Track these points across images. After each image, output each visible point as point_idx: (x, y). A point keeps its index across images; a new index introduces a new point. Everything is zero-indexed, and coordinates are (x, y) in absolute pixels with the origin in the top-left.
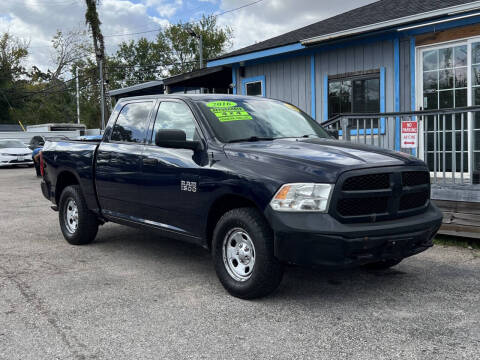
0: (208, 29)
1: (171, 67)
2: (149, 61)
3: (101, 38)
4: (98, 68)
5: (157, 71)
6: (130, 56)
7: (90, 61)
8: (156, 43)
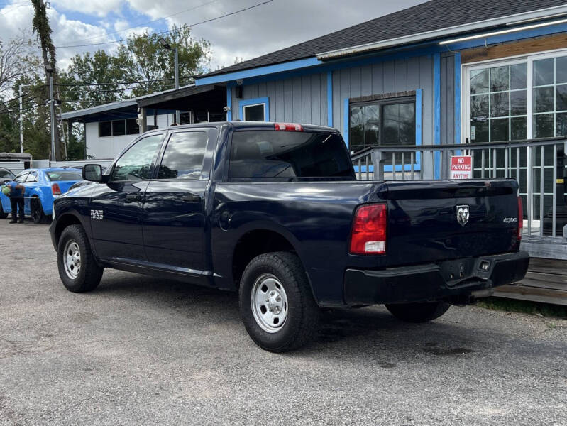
0: (180, 42)
1: (135, 85)
2: (109, 78)
3: (52, 49)
4: (48, 85)
5: (119, 91)
6: (85, 72)
7: (37, 78)
8: (117, 57)
